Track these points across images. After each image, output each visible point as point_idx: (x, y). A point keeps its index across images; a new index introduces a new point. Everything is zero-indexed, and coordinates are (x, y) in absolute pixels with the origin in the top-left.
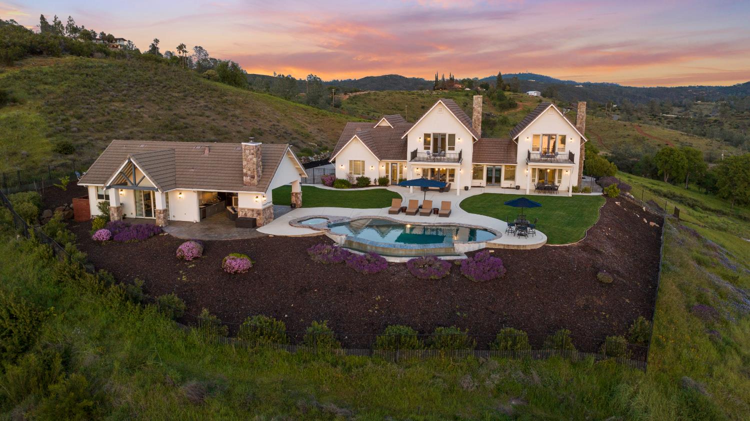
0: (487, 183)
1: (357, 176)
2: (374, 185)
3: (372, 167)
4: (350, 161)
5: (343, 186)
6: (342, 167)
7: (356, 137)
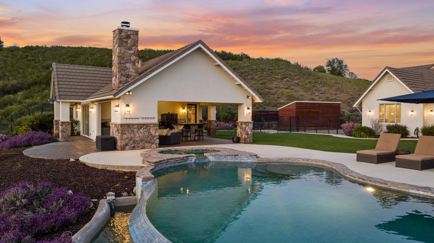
1: (387, 124)
2: (414, 137)
3: (412, 111)
4: (380, 105)
5: (362, 133)
6: (370, 113)
7: (387, 72)
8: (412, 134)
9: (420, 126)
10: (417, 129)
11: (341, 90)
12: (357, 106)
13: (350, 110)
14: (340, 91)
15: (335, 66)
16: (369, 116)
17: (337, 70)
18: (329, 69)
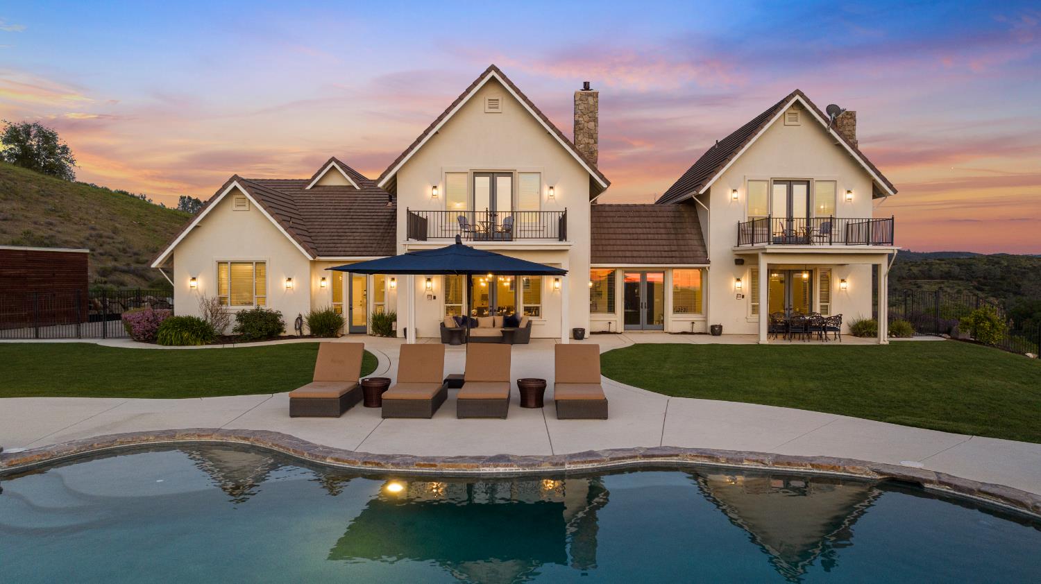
0: (626, 323)
1: (240, 308)
2: (295, 334)
3: (290, 279)
4: (219, 263)
5: (186, 335)
6: (193, 283)
7: (235, 188)
8: (290, 329)
9: (306, 313)
10: (300, 318)
11: (60, 214)
12: (159, 267)
13: (102, 268)
14: (60, 216)
15: (31, 145)
16: (191, 290)
17: (38, 155)
18: (11, 149)
